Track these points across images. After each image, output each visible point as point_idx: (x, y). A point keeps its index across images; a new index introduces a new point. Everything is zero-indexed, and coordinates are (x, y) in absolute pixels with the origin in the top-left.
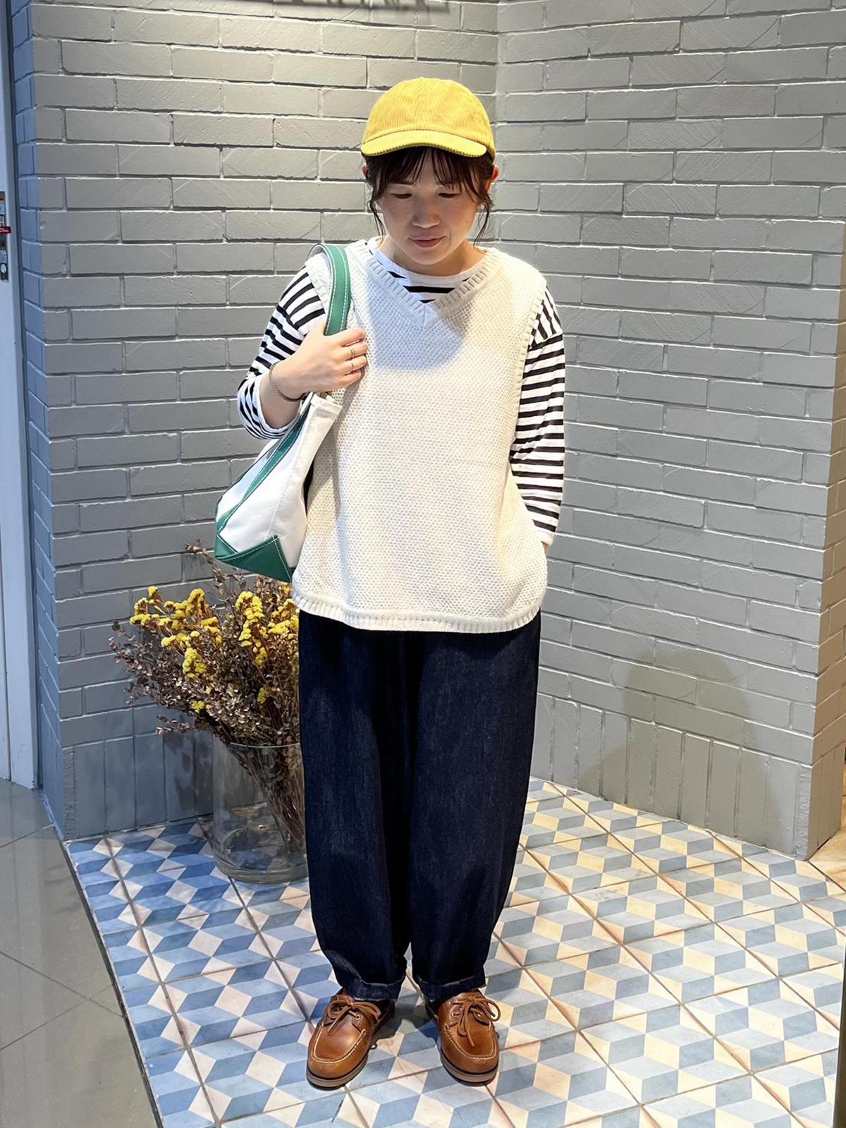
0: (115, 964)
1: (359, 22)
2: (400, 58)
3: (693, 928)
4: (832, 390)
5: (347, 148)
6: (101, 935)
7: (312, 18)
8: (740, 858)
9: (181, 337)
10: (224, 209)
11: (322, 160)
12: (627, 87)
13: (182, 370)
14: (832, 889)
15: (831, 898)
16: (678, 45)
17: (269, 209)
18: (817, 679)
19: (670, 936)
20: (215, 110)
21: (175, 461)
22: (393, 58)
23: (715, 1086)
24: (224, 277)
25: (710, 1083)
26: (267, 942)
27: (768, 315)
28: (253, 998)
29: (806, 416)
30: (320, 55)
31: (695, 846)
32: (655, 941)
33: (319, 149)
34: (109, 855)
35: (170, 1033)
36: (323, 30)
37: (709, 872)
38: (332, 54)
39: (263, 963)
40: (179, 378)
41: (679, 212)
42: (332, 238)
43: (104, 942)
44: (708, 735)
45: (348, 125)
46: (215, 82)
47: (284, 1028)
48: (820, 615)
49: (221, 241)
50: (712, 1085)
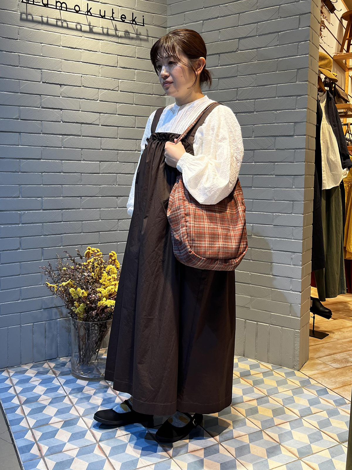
0: (9, 421)
1: (115, 42)
2: (130, 57)
3: (259, 398)
4: (304, 176)
5: (109, 90)
6: (4, 409)
7: (97, 38)
8: (272, 371)
9: (43, 159)
10: (61, 109)
11: (100, 93)
12: (218, 66)
13: (43, 173)
14: (313, 382)
15: (313, 385)
16: (238, 48)
17: (79, 111)
18: (301, 294)
19: (250, 402)
20: (59, 70)
21: (40, 210)
22: (128, 56)
23: (285, 465)
24: (61, 136)
25: (283, 464)
26: (78, 410)
27: (276, 148)
28: (72, 434)
29: (293, 187)
30: (100, 53)
31: (252, 367)
32: (245, 404)
33: (99, 89)
34: (8, 376)
35: (34, 450)
36: (101, 44)
37: (261, 376)
38: (105, 53)
39: (76, 418)
40: (42, 176)
41: (239, 112)
42: (104, 124)
43: (5, 412)
44: (255, 320)
45: (110, 81)
46: (58, 59)
47: (87, 447)
48: (301, 267)
49: (60, 122)
50: (284, 465)
